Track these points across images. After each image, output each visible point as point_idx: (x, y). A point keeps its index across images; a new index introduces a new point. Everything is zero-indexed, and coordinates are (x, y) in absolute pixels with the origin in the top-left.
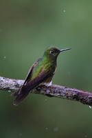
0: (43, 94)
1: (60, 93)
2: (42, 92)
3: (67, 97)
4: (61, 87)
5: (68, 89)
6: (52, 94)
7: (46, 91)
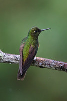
0: (36, 66)
1: (50, 65)
2: (36, 64)
3: (56, 68)
4: (51, 60)
5: (56, 62)
6: (44, 66)
7: (38, 63)
